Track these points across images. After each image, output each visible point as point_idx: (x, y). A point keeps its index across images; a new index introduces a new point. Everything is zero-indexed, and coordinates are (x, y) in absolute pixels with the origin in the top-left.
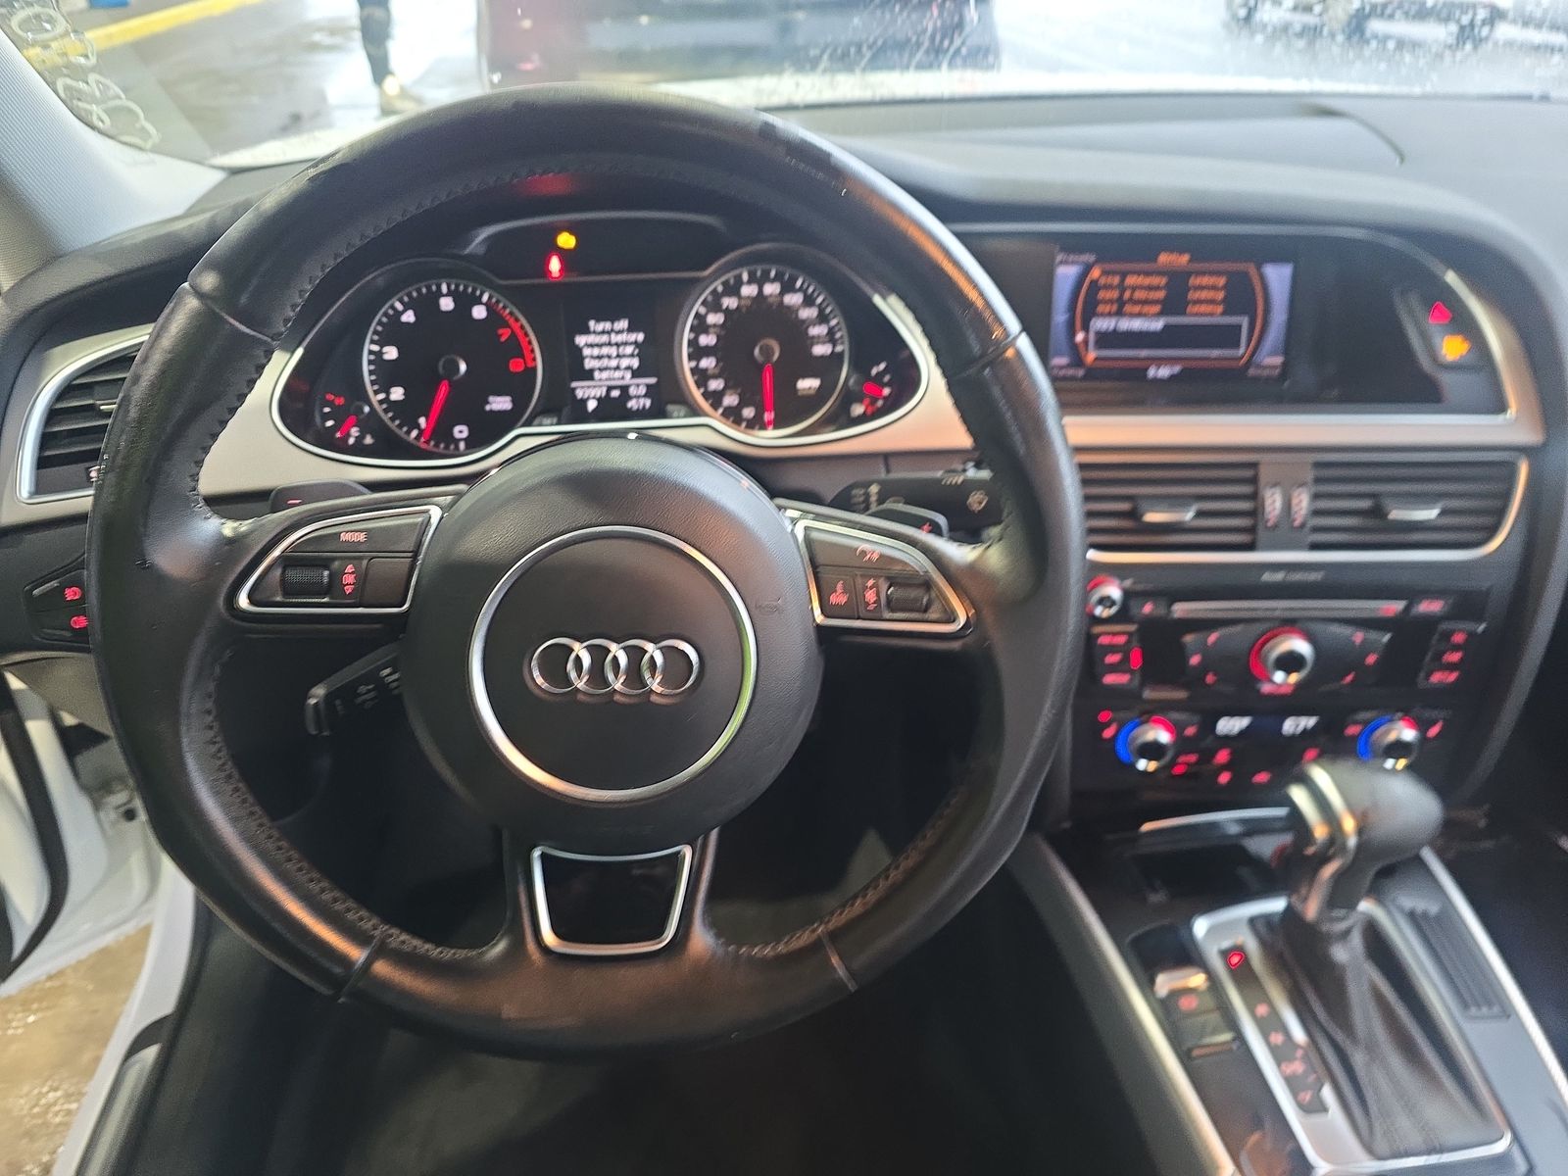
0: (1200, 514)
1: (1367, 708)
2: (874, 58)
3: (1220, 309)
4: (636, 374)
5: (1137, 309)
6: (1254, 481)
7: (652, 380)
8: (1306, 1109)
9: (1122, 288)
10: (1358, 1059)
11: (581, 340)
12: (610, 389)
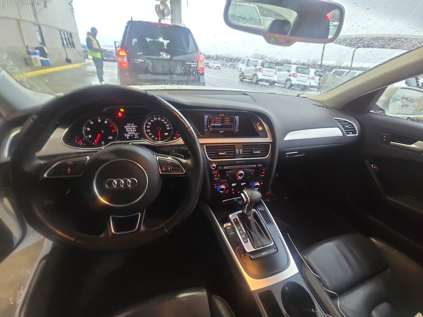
0: (227, 153)
1: (253, 181)
2: (177, 83)
3: (229, 123)
4: (135, 132)
5: (217, 122)
6: (234, 148)
7: (139, 133)
8: (245, 242)
9: (215, 119)
10: (252, 233)
11: (125, 127)
12: (131, 135)
